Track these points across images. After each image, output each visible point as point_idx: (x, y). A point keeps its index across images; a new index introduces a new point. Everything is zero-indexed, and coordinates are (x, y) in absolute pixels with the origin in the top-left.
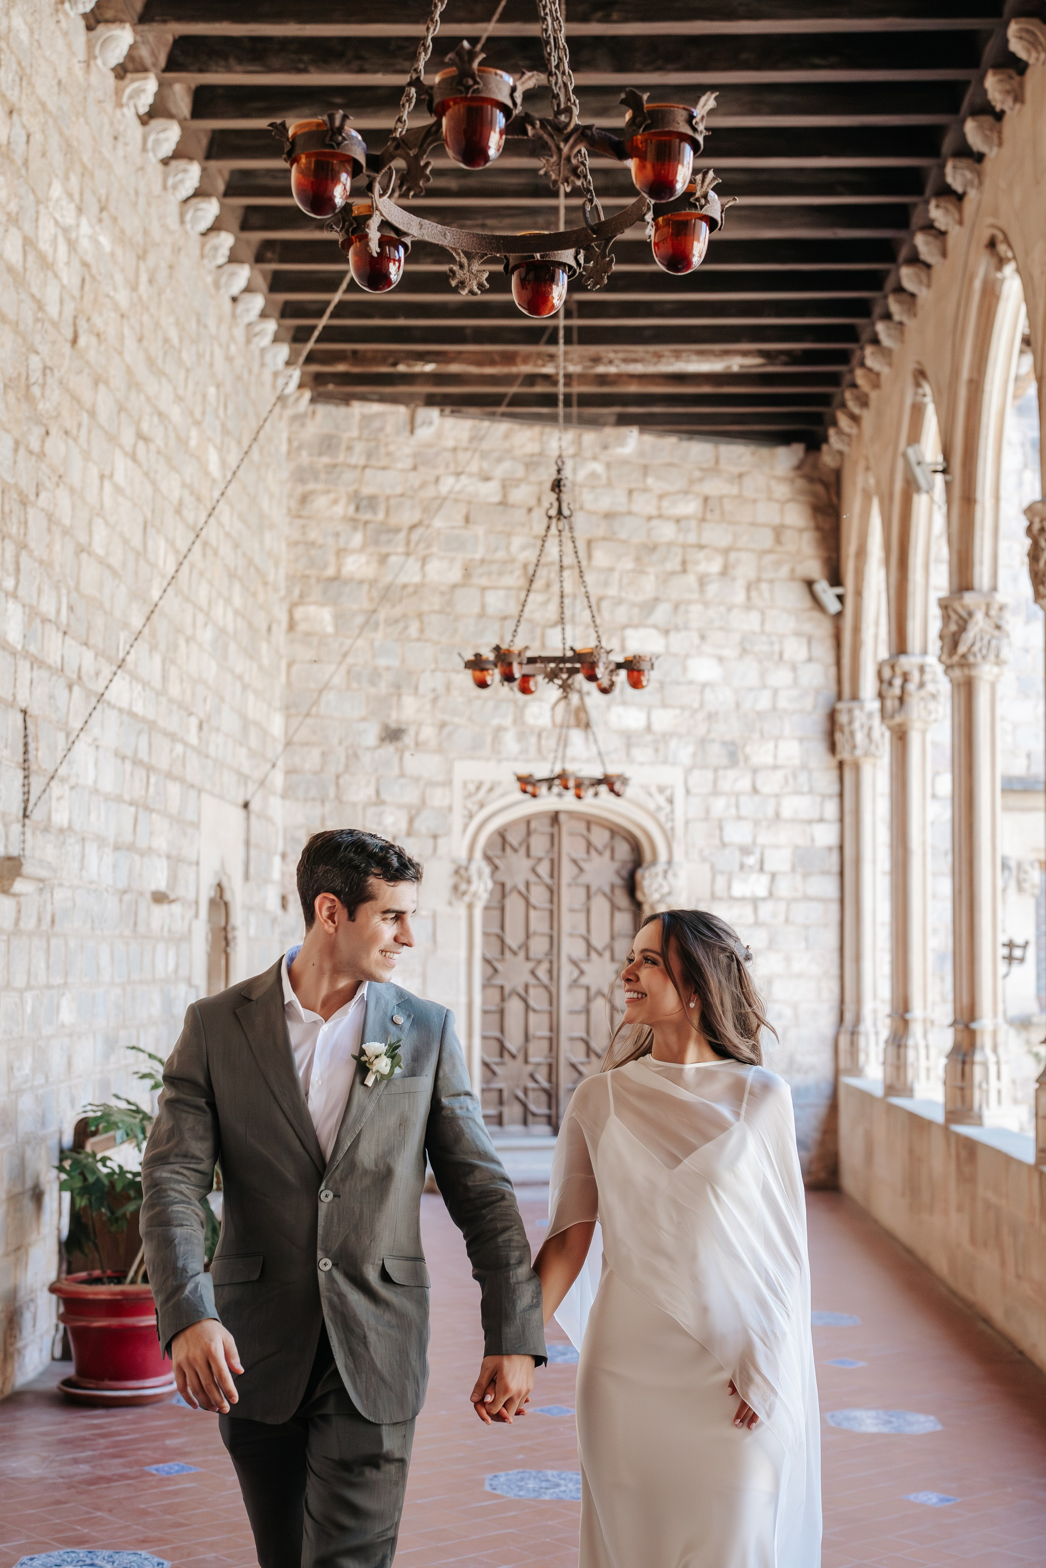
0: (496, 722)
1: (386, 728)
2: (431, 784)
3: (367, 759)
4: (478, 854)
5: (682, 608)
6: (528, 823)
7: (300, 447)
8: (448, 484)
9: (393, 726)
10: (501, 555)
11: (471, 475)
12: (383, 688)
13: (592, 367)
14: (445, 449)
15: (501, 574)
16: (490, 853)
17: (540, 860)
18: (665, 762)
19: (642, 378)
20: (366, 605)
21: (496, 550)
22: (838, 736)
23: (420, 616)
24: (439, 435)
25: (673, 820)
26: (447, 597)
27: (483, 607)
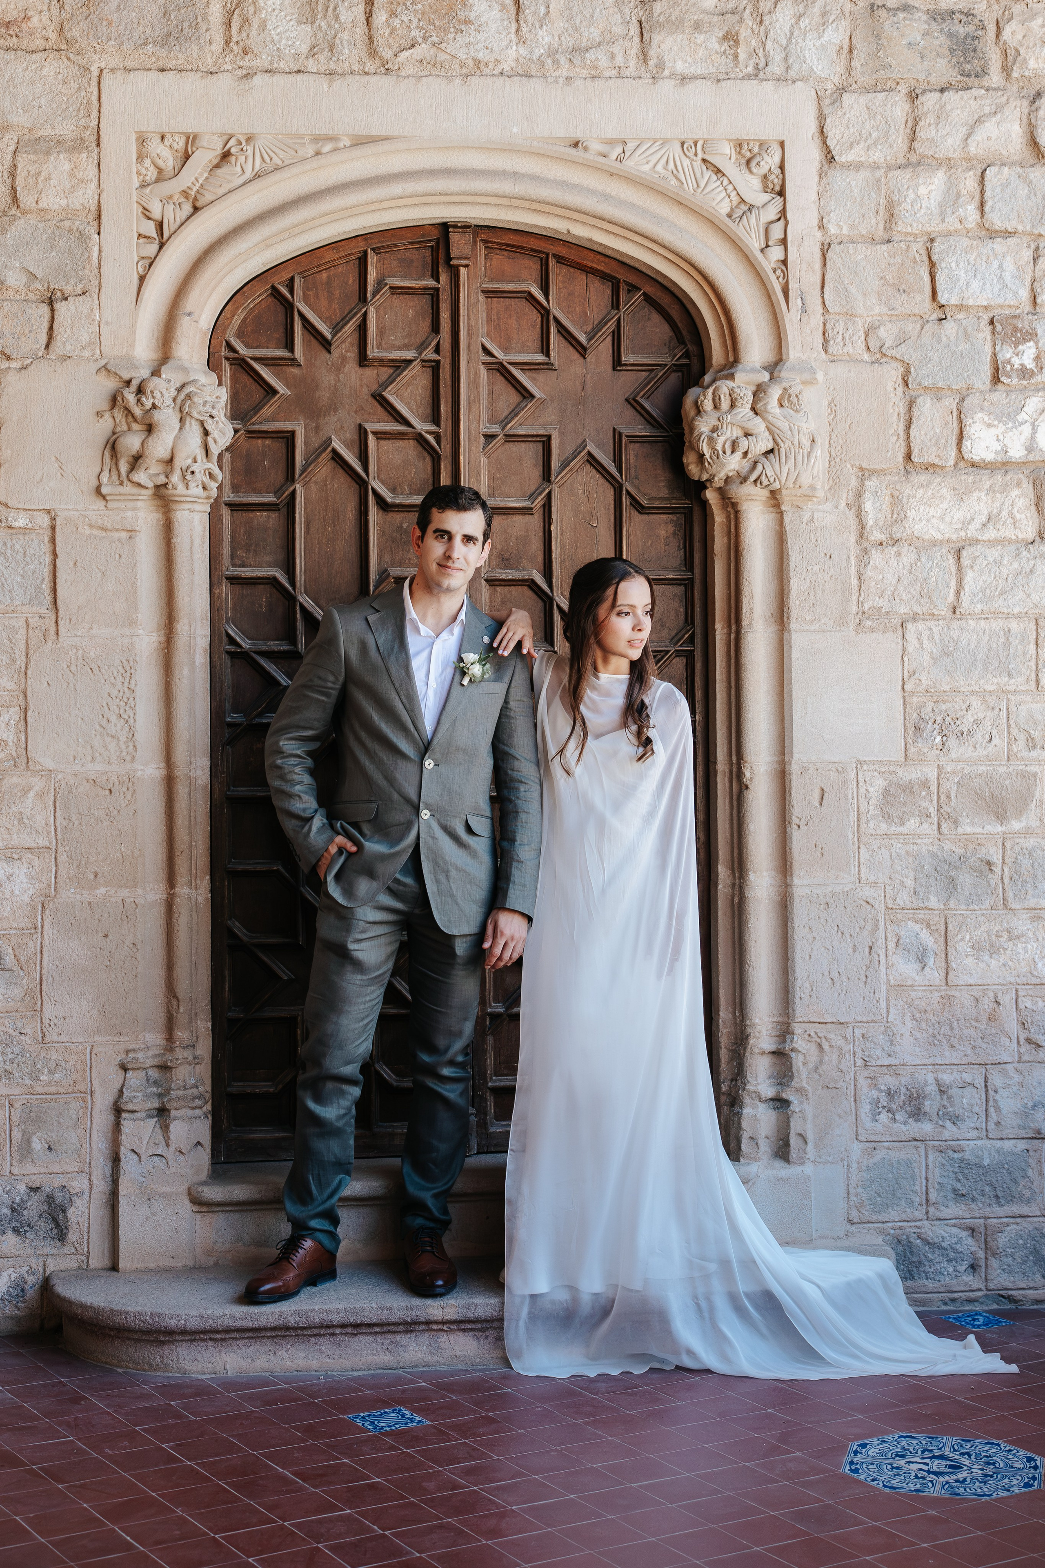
2: (34, 144)
4: (187, 349)
17: (399, 367)
18: (757, 74)
25: (784, 242)
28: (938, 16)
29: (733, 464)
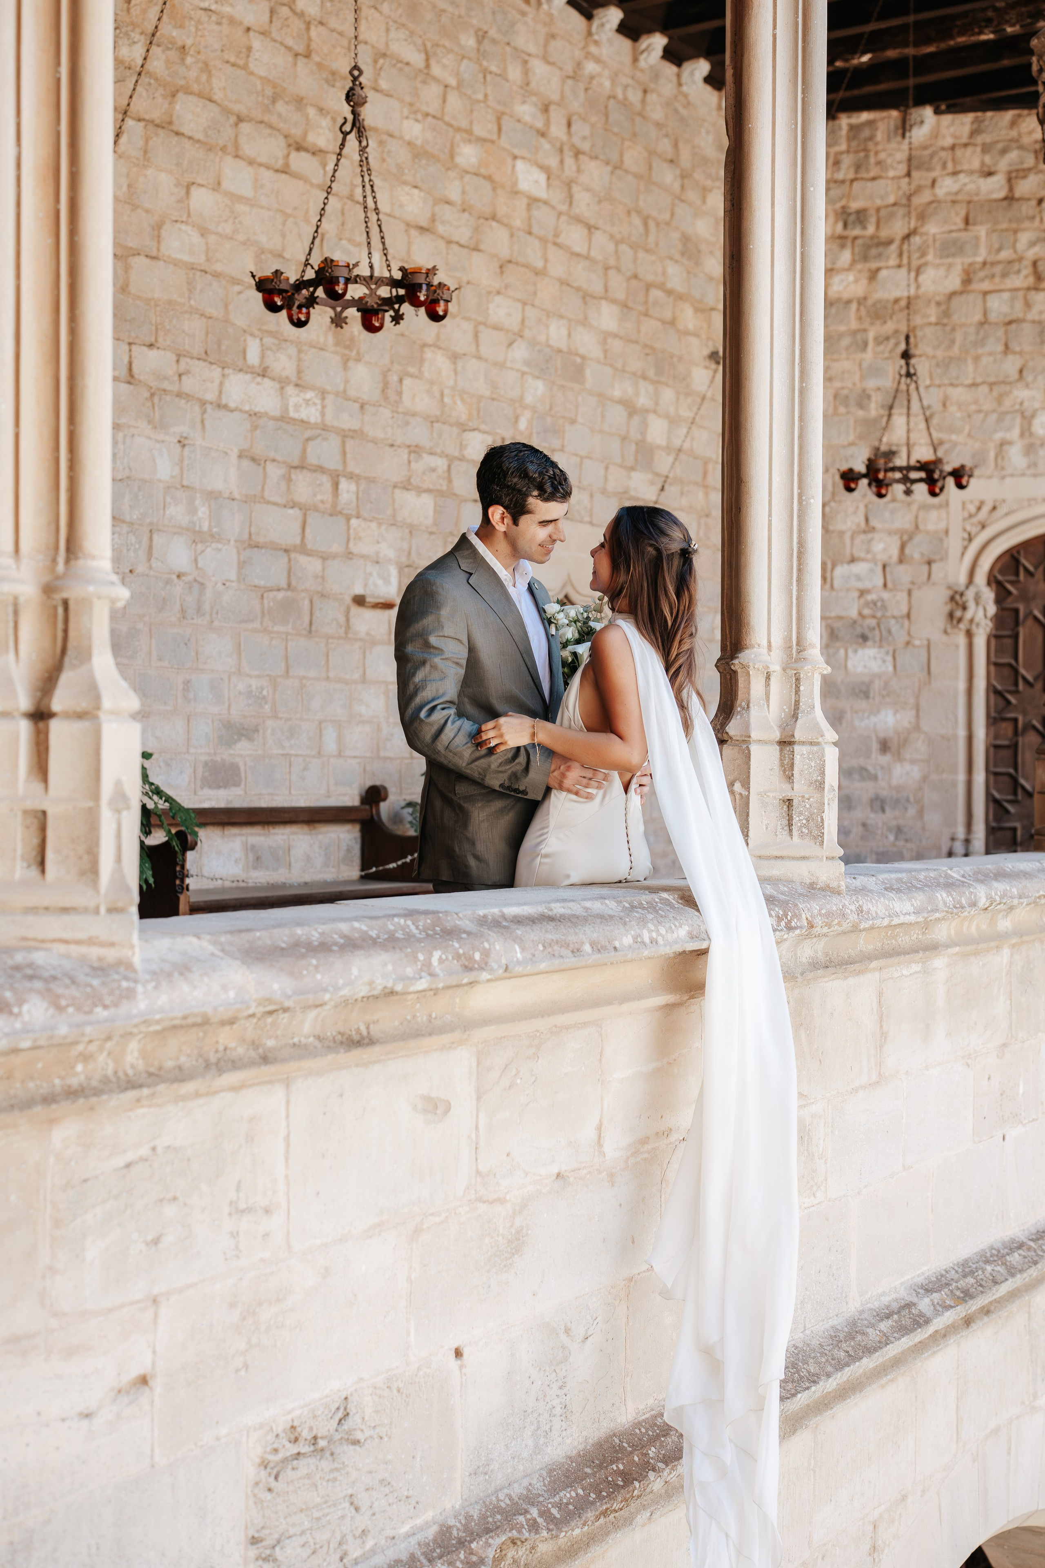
0: (999, 436)
2: (925, 507)
4: (979, 579)
8: (947, 186)
9: (883, 448)
10: (1005, 255)
11: (971, 172)
12: (874, 410)
14: (943, 149)
15: (1005, 275)
16: (997, 576)
20: (854, 325)
21: (999, 250)
24: (935, 134)
26: (944, 307)
27: (985, 314)
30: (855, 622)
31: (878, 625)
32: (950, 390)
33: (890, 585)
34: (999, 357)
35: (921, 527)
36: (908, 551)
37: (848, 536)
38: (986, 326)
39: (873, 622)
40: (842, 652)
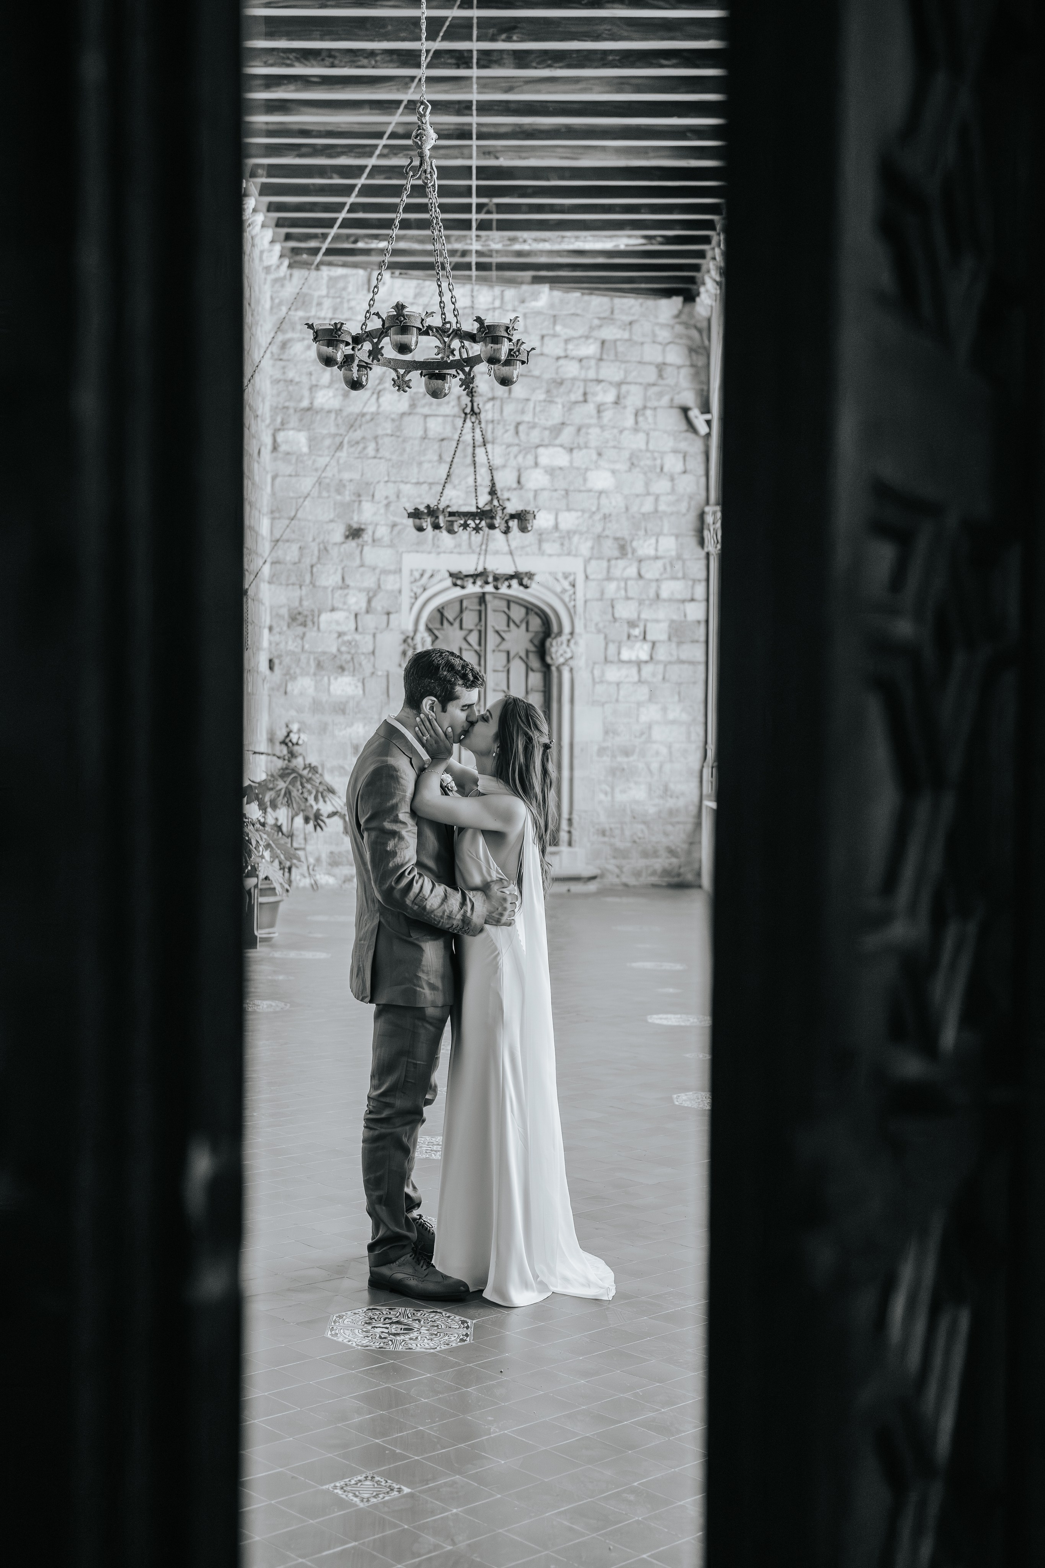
1: (349, 527)
2: (385, 572)
3: (334, 552)
4: (422, 627)
5: (583, 431)
6: (461, 602)
7: (280, 304)
9: (355, 526)
12: (347, 497)
13: (510, 245)
15: (439, 404)
16: (430, 626)
17: (471, 631)
18: (569, 554)
19: (551, 253)
20: (333, 430)
22: (706, 533)
23: (376, 438)
24: (391, 293)
25: (574, 600)
26: (397, 423)
27: (425, 431)
28: (616, 539)
29: (561, 660)
30: (335, 656)
31: (352, 659)
32: (402, 486)
33: (360, 629)
34: (436, 464)
35: (383, 586)
36: (373, 604)
37: (330, 589)
38: (426, 441)
39: (348, 657)
40: (326, 679)
